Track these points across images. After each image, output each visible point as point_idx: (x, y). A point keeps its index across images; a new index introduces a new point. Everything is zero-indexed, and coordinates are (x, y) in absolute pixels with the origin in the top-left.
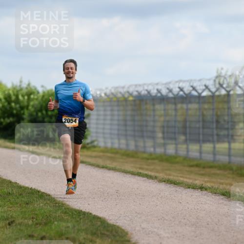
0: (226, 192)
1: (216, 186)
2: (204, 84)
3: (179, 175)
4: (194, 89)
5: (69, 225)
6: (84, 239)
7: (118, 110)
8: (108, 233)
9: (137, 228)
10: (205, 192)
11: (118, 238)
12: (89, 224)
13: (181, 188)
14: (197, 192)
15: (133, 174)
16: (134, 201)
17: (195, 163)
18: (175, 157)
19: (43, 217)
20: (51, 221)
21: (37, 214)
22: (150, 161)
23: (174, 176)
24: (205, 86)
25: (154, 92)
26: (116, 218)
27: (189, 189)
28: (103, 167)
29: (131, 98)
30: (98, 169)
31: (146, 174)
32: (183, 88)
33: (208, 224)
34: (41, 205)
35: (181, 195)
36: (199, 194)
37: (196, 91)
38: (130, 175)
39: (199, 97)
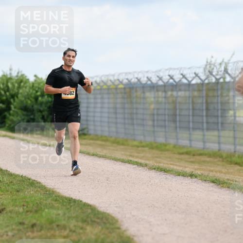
0: (216, 180)
1: (206, 173)
2: (193, 72)
3: (169, 163)
4: (184, 76)
5: (60, 212)
6: (75, 226)
7: (108, 98)
8: (98, 221)
9: (127, 216)
10: (196, 179)
11: (108, 225)
12: (80, 211)
13: (171, 175)
14: (187, 179)
15: (123, 161)
16: (125, 189)
17: (185, 150)
18: (165, 145)
19: (34, 205)
20: (41, 208)
21: (27, 202)
22: (140, 149)
23: (164, 163)
24: (195, 73)
25: (144, 80)
26: (107, 205)
27: (179, 177)
28: (93, 155)
29: (121, 86)
30: (89, 156)
31: (136, 162)
32: (173, 76)
33: (198, 211)
34: (32, 192)
35: (171, 183)
36: (189, 181)
37: (186, 79)
38: (120, 163)
39: (189, 84)
